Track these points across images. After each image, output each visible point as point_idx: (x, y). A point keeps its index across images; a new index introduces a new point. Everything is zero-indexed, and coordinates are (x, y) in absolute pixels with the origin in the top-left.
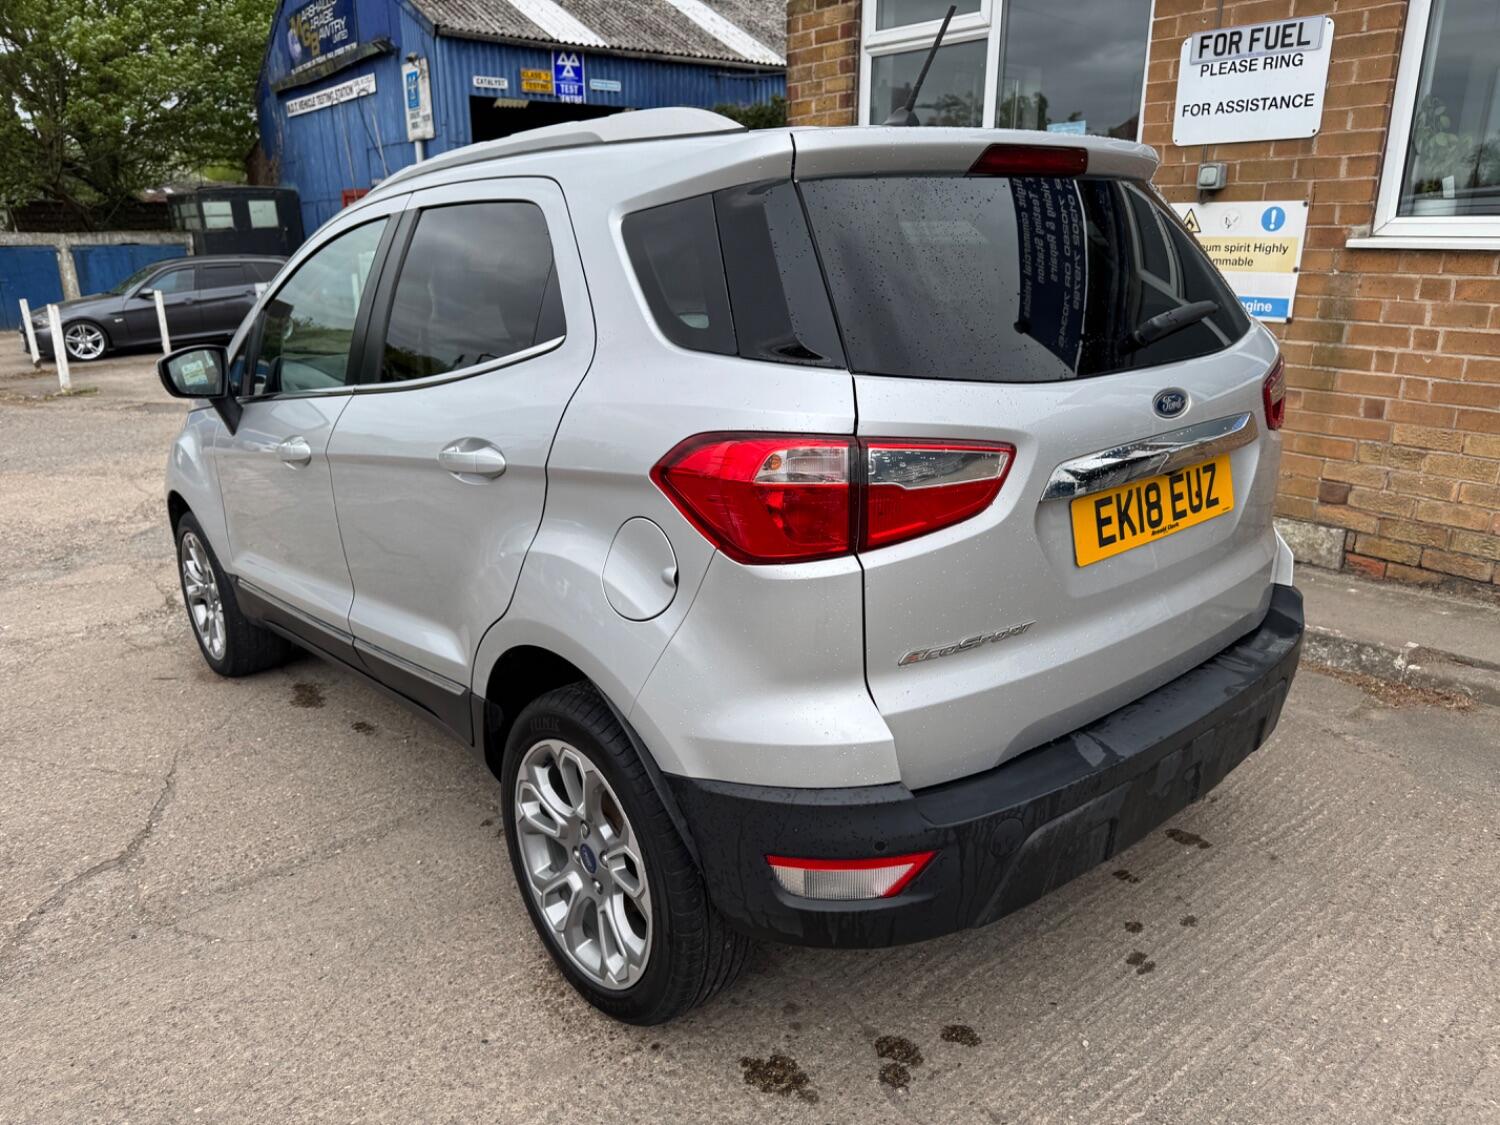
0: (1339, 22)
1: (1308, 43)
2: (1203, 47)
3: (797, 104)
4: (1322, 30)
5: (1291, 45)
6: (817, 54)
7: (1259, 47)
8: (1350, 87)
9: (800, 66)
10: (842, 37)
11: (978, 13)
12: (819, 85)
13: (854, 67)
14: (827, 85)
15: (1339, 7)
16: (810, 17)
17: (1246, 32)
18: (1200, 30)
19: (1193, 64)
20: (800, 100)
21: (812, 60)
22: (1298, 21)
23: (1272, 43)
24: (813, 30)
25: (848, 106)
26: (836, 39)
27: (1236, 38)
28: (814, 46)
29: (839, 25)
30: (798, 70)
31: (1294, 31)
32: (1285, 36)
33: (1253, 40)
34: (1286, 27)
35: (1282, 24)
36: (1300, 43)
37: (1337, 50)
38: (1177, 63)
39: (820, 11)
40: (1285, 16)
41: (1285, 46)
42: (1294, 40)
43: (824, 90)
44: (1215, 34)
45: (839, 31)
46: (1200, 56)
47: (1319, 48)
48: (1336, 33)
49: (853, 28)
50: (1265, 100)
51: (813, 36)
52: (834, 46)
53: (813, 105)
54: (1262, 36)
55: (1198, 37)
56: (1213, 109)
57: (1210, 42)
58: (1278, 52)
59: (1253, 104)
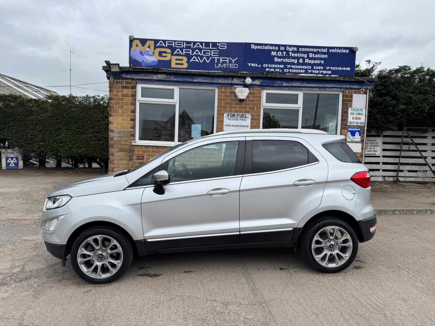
0: (251, 115)
1: (247, 117)
2: (228, 115)
3: (114, 110)
4: (249, 116)
5: (244, 117)
6: (123, 99)
7: (239, 117)
8: (254, 125)
9: (115, 101)
10: (131, 97)
11: (173, 100)
12: (122, 107)
13: (135, 104)
14: (125, 107)
15: (251, 113)
16: (119, 90)
17: (236, 114)
19: (226, 118)
20: (115, 109)
21: (119, 100)
22: (245, 114)
23: (241, 116)
24: (120, 93)
25: (133, 113)
26: (129, 97)
27: (234, 115)
28: (120, 97)
29: (130, 94)
30: (114, 102)
31: (245, 115)
32: (243, 116)
33: (237, 116)
34: (243, 114)
35: (242, 114)
36: (245, 117)
37: (252, 119)
38: (223, 117)
39: (123, 89)
40: (242, 112)
41: (243, 117)
42: (244, 116)
43: (124, 108)
44: (230, 113)
45: (130, 95)
46: (228, 117)
47: (249, 118)
48: (251, 117)
49: (134, 95)
50: (240, 125)
51: (120, 95)
52: (128, 98)
53: (120, 111)
54: (239, 115)
55: (227, 113)
56: (231, 126)
57: (230, 115)
58: (242, 118)
59: (238, 126)
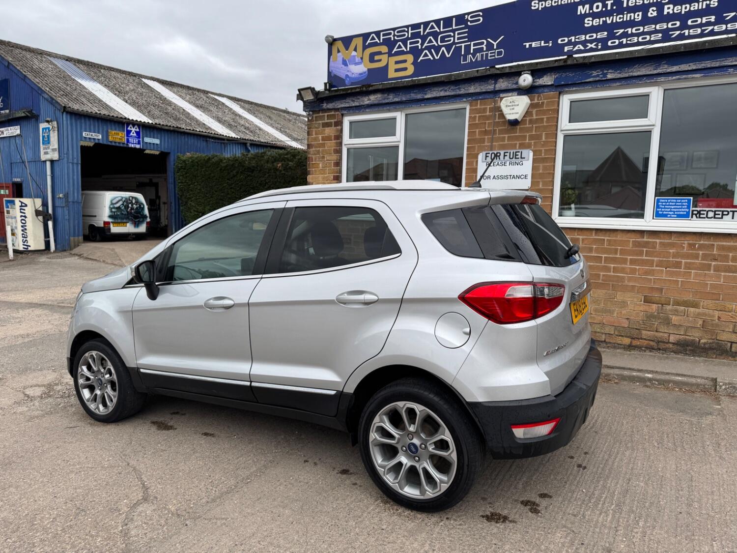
0: (534, 152)
1: (524, 158)
2: (486, 157)
3: (313, 164)
4: (529, 154)
5: (518, 158)
6: (323, 145)
7: (507, 158)
8: (540, 173)
9: (314, 149)
10: (334, 140)
11: (394, 137)
12: (323, 157)
13: (339, 152)
14: (327, 157)
15: (534, 147)
16: (319, 130)
17: (502, 153)
18: (485, 151)
19: (483, 162)
20: (314, 162)
21: (320, 147)
22: (520, 151)
23: (511, 157)
24: (321, 136)
25: (337, 166)
26: (332, 140)
27: (498, 154)
28: (321, 142)
29: (333, 135)
30: (313, 151)
31: (519, 154)
32: (516, 155)
33: (505, 156)
34: (516, 152)
35: (515, 151)
36: (521, 158)
37: (534, 161)
38: (477, 162)
39: (324, 129)
40: (516, 149)
41: (516, 158)
42: (519, 156)
43: (326, 159)
44: (491, 152)
45: (333, 137)
46: (486, 159)
47: (528, 160)
48: (533, 156)
49: (339, 137)
50: (510, 176)
51: (320, 138)
52: (331, 143)
53: (321, 165)
54: (508, 154)
55: (484, 153)
56: (492, 177)
57: (490, 155)
58: (514, 160)
59: (506, 177)
